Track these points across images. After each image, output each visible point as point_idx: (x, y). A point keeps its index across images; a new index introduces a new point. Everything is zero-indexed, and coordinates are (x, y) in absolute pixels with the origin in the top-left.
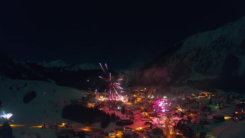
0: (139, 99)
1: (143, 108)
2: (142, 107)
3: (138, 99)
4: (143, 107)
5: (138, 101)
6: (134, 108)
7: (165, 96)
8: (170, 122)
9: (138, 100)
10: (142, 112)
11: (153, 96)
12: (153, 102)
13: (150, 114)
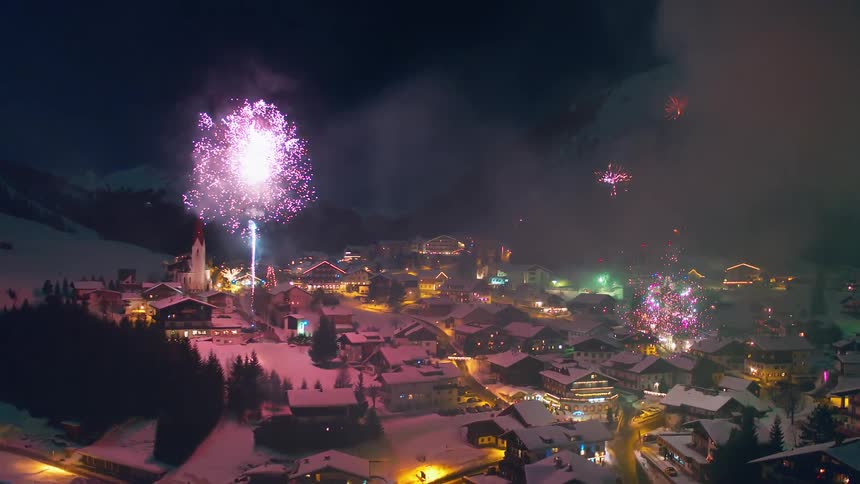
0: (429, 289)
1: (448, 332)
2: (442, 327)
3: (424, 287)
4: (448, 327)
5: (423, 296)
6: (397, 332)
7: (559, 277)
8: (635, 422)
9: (426, 292)
10: (442, 354)
11: (500, 274)
12: (504, 299)
13: (494, 368)
